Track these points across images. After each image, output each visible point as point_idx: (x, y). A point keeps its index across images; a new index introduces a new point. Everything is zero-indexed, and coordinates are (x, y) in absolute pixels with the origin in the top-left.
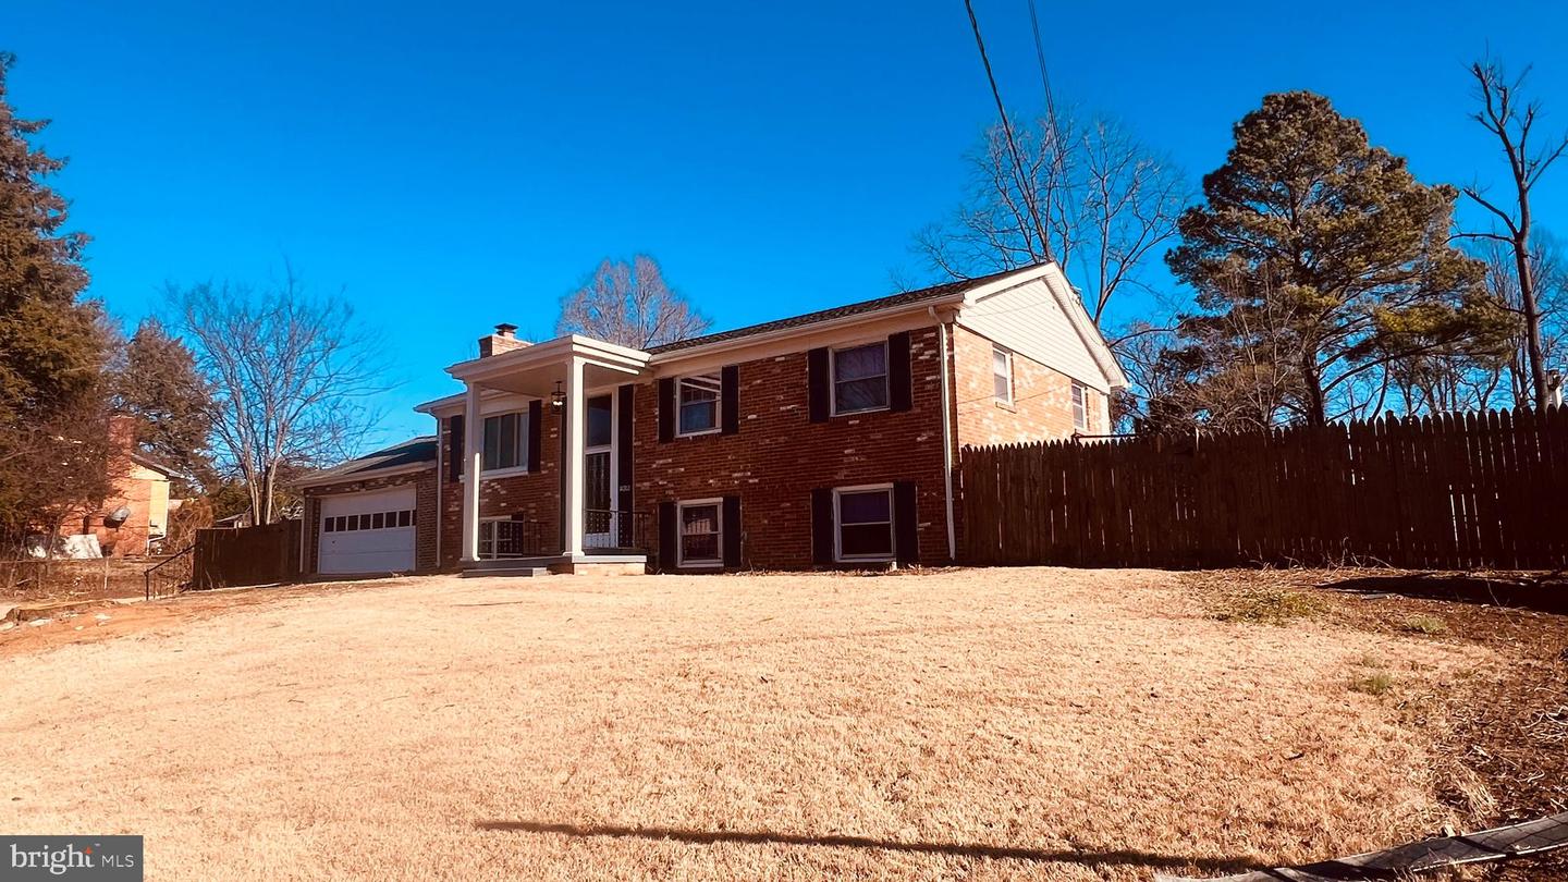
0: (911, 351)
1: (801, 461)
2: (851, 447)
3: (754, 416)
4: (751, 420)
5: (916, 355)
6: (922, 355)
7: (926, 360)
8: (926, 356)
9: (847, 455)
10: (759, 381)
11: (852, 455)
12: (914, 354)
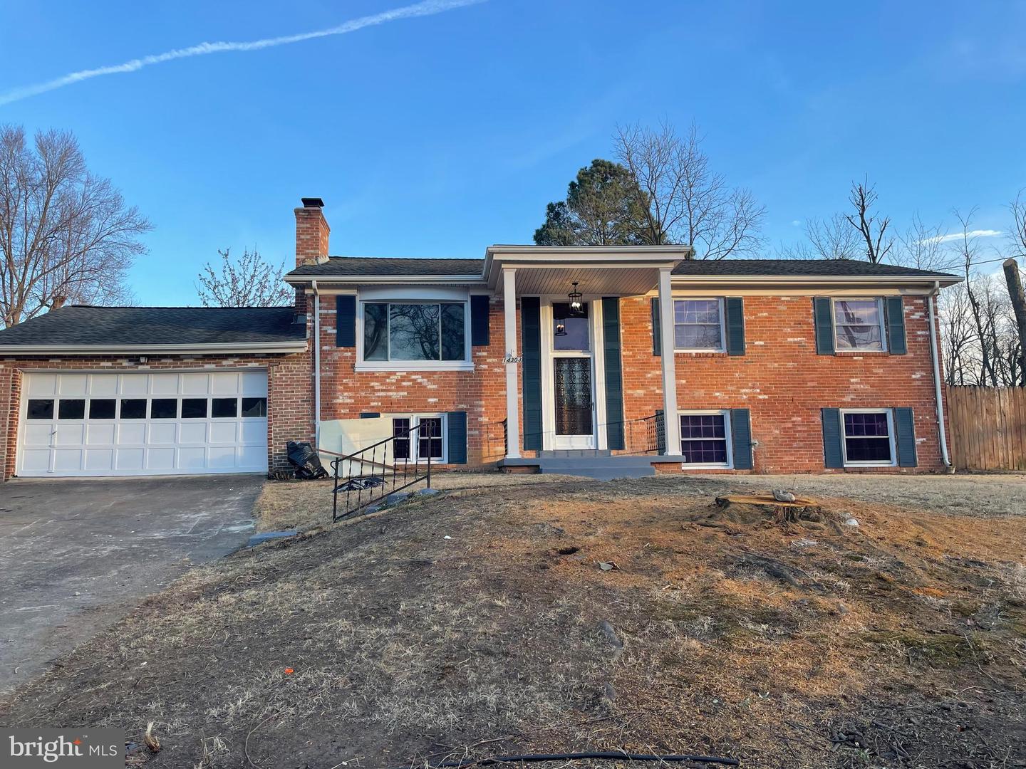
0: (905, 311)
1: (810, 384)
2: (856, 377)
3: (762, 343)
4: (757, 346)
5: (908, 314)
6: (913, 315)
7: (917, 320)
8: (917, 316)
9: (853, 384)
10: (765, 314)
11: (857, 383)
12: (907, 314)
